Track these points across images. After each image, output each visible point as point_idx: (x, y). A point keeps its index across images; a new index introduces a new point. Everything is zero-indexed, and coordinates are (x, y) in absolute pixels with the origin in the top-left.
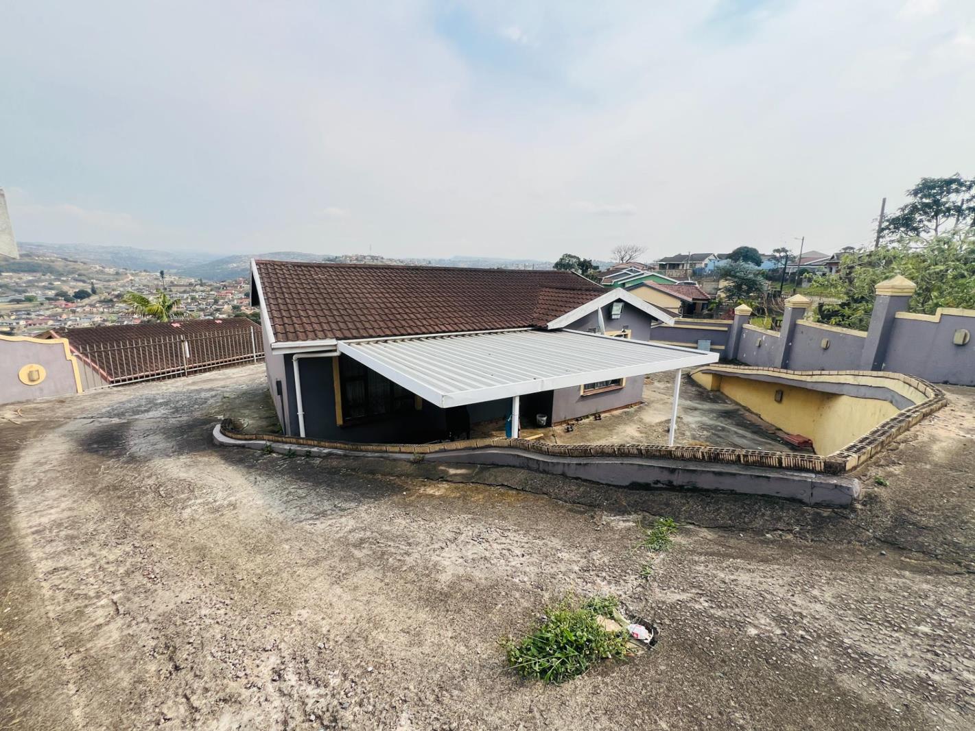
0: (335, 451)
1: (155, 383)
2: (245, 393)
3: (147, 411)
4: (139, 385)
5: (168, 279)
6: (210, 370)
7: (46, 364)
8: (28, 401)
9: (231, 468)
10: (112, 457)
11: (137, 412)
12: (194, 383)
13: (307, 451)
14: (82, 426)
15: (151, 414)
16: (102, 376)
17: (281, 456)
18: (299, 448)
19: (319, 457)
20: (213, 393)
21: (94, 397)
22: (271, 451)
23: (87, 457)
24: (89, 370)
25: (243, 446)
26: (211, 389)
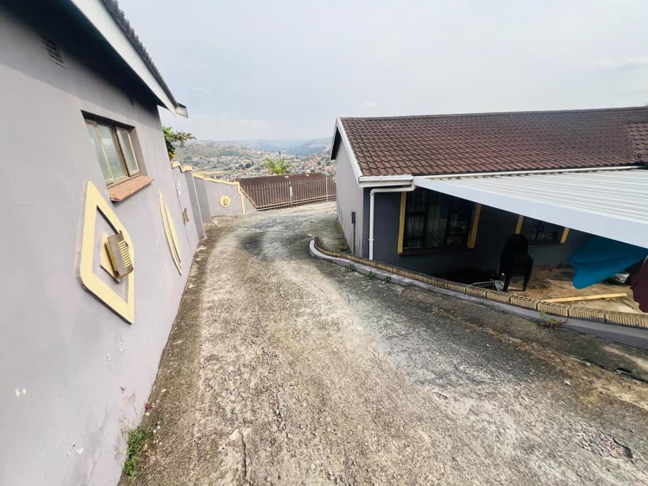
0: (416, 283)
1: (276, 210)
2: (322, 221)
3: (272, 226)
4: (269, 211)
5: (282, 156)
6: (303, 204)
7: (231, 196)
8: (223, 216)
9: (326, 280)
10: (255, 254)
11: (268, 227)
12: (295, 212)
13: (388, 278)
14: (243, 232)
15: (274, 229)
16: (253, 204)
17: (362, 276)
18: (378, 272)
19: (399, 284)
20: (305, 219)
21: (250, 216)
22: (354, 270)
23: (244, 252)
24: (248, 200)
25: (331, 261)
26: (304, 216)
